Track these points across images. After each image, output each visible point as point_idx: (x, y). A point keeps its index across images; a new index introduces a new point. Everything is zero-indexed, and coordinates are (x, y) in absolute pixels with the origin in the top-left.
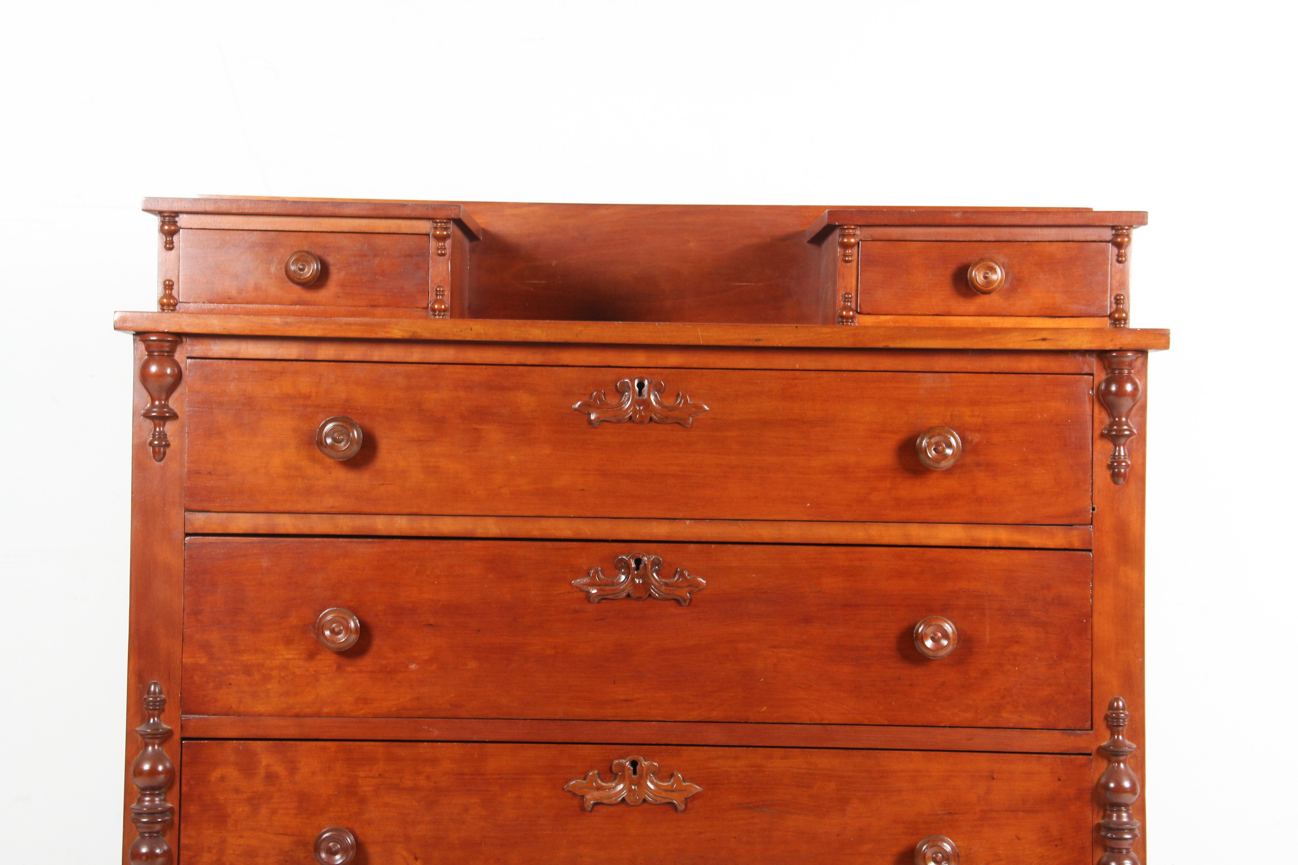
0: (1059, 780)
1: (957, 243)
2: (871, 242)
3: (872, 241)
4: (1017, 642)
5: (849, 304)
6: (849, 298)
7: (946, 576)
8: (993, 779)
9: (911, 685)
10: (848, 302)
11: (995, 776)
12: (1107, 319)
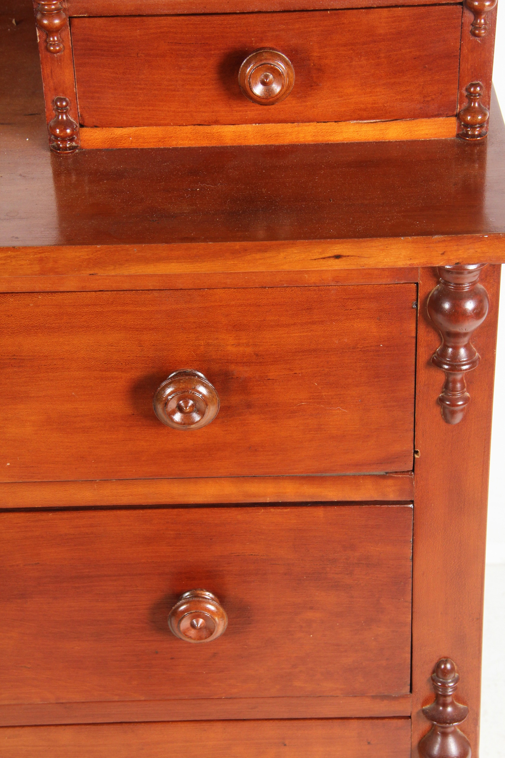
0: (369, 743)
1: (222, 17)
2: (87, 19)
3: (89, 17)
4: (311, 608)
5: (65, 118)
6: (62, 107)
7: (211, 539)
8: (285, 745)
9: (172, 659)
10: (62, 113)
11: (287, 742)
12: (454, 120)
